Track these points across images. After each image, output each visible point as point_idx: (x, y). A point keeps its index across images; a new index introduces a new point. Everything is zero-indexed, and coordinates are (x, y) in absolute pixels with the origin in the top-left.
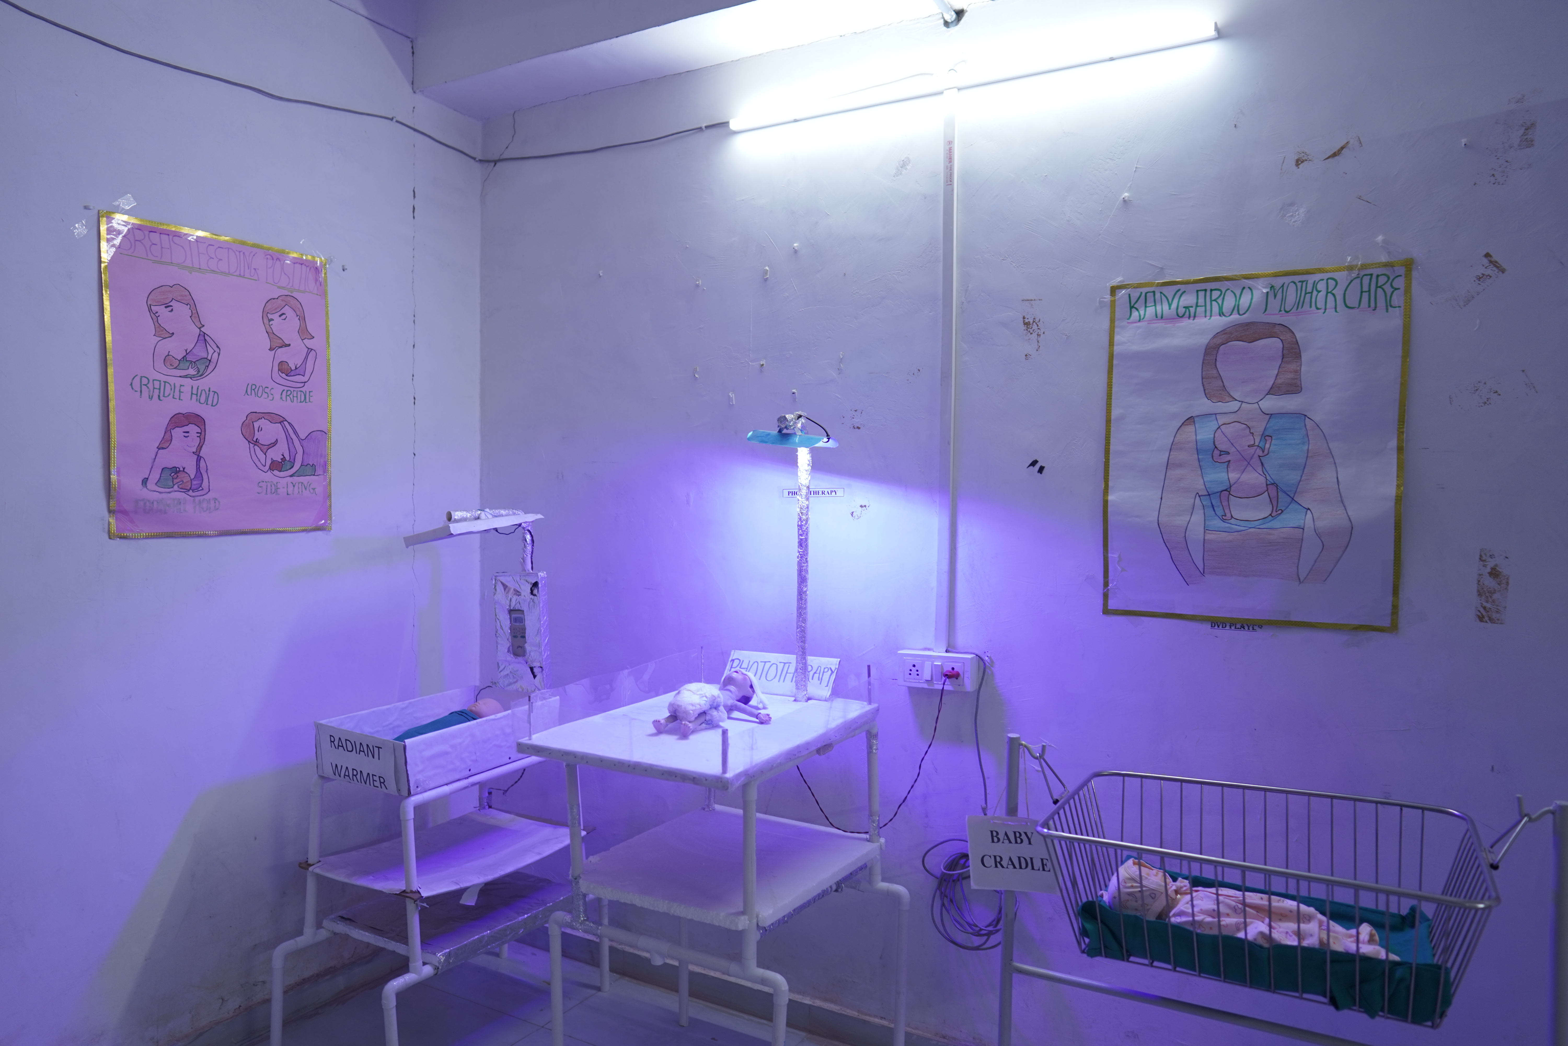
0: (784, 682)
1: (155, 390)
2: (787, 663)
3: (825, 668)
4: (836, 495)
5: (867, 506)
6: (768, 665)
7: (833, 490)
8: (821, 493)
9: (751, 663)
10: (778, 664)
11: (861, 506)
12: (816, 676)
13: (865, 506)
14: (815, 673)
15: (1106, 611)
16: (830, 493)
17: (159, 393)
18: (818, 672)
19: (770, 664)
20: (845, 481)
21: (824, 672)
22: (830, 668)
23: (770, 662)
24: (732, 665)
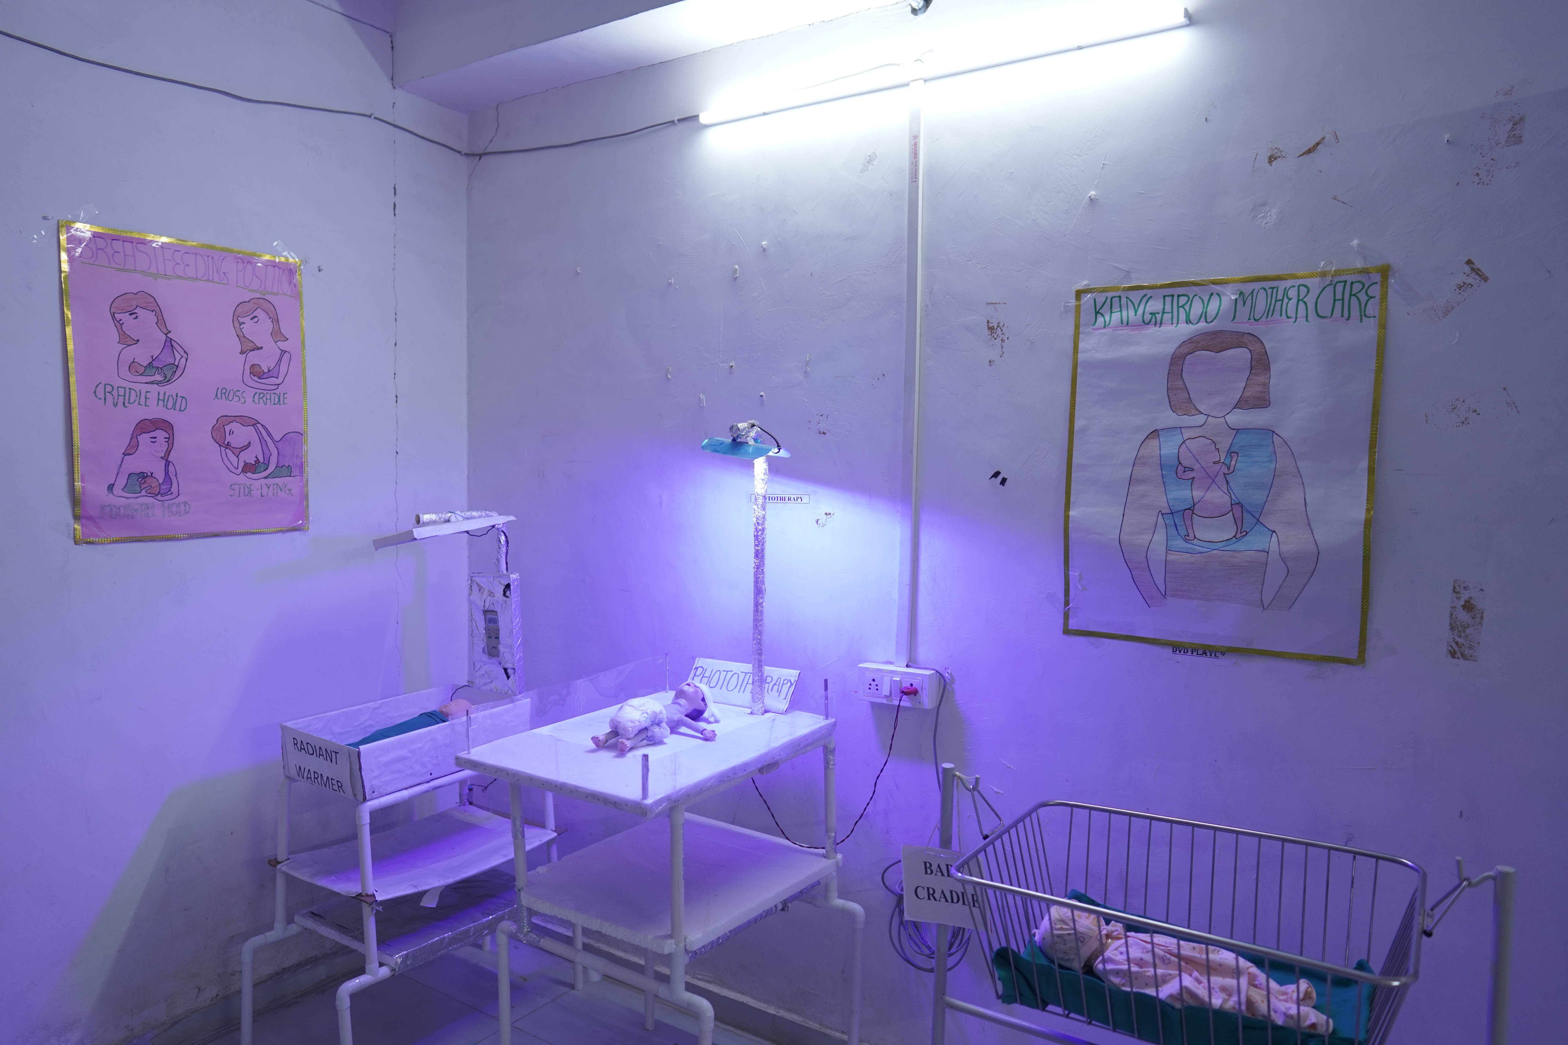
0: (743, 693)
1: (120, 397)
2: (748, 673)
3: (784, 680)
4: (801, 502)
5: (832, 514)
6: (730, 674)
7: (799, 496)
8: (787, 499)
9: (713, 672)
10: (740, 674)
11: (826, 514)
12: (776, 687)
13: (830, 514)
14: (775, 684)
15: (1067, 631)
16: (796, 500)
17: (124, 399)
18: (778, 683)
19: (732, 673)
20: (810, 488)
21: (783, 684)
22: (790, 680)
23: (732, 671)
24: (695, 673)
